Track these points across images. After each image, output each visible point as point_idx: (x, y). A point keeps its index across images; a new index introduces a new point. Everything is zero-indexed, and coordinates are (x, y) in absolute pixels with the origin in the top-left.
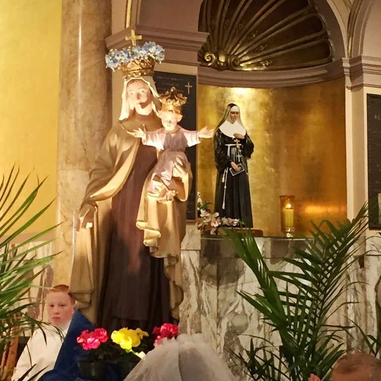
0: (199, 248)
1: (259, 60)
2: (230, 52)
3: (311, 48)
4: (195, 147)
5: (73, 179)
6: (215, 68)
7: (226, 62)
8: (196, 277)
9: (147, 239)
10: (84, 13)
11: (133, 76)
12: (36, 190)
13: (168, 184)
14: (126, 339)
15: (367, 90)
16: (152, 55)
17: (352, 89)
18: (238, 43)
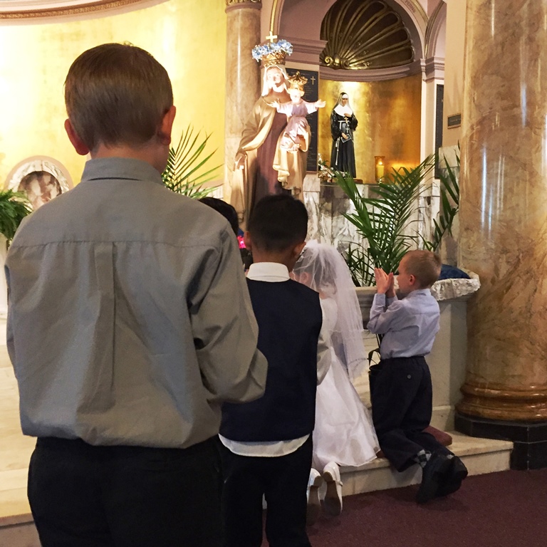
2: (343, 56)
5: (235, 144)
6: (333, 68)
7: (340, 64)
8: (317, 210)
9: (280, 177)
10: (241, 28)
11: (271, 65)
12: (205, 142)
13: (294, 139)
15: (437, 82)
17: (426, 81)
18: (348, 49)
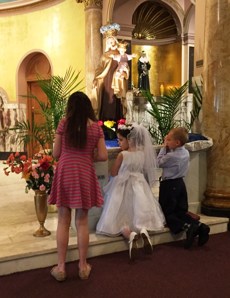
0: (133, 99)
1: (153, 35)
2: (143, 33)
3: (170, 30)
4: (131, 60)
5: (91, 77)
6: (138, 39)
7: (141, 36)
8: (131, 109)
9: (115, 92)
10: (93, 18)
11: (109, 36)
12: (78, 75)
13: (122, 73)
14: (109, 124)
15: (189, 45)
16: (116, 28)
17: (184, 45)
18: (145, 29)
